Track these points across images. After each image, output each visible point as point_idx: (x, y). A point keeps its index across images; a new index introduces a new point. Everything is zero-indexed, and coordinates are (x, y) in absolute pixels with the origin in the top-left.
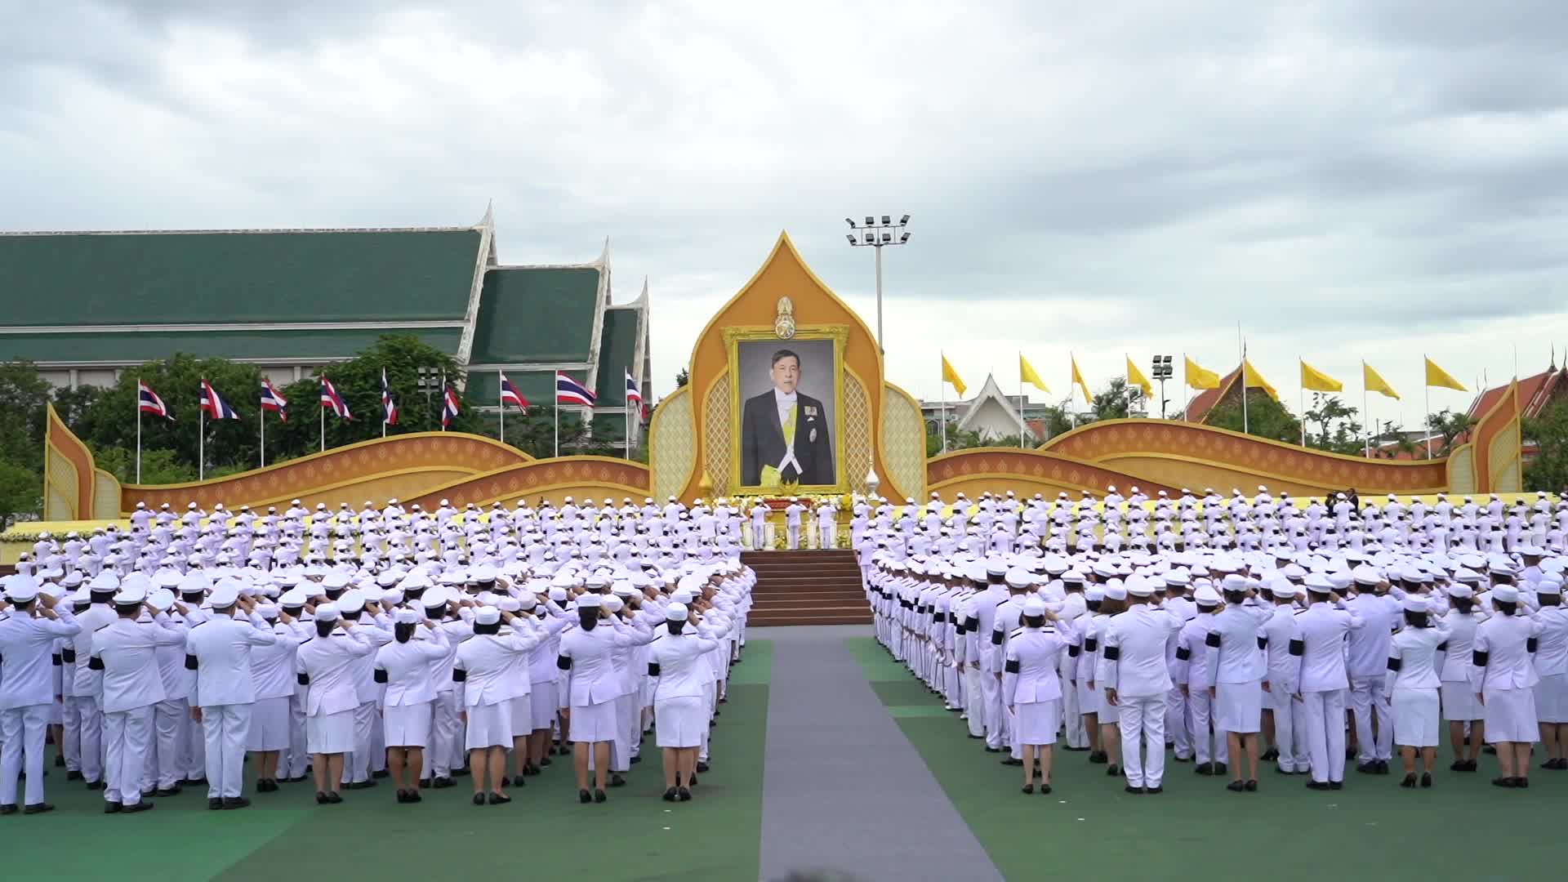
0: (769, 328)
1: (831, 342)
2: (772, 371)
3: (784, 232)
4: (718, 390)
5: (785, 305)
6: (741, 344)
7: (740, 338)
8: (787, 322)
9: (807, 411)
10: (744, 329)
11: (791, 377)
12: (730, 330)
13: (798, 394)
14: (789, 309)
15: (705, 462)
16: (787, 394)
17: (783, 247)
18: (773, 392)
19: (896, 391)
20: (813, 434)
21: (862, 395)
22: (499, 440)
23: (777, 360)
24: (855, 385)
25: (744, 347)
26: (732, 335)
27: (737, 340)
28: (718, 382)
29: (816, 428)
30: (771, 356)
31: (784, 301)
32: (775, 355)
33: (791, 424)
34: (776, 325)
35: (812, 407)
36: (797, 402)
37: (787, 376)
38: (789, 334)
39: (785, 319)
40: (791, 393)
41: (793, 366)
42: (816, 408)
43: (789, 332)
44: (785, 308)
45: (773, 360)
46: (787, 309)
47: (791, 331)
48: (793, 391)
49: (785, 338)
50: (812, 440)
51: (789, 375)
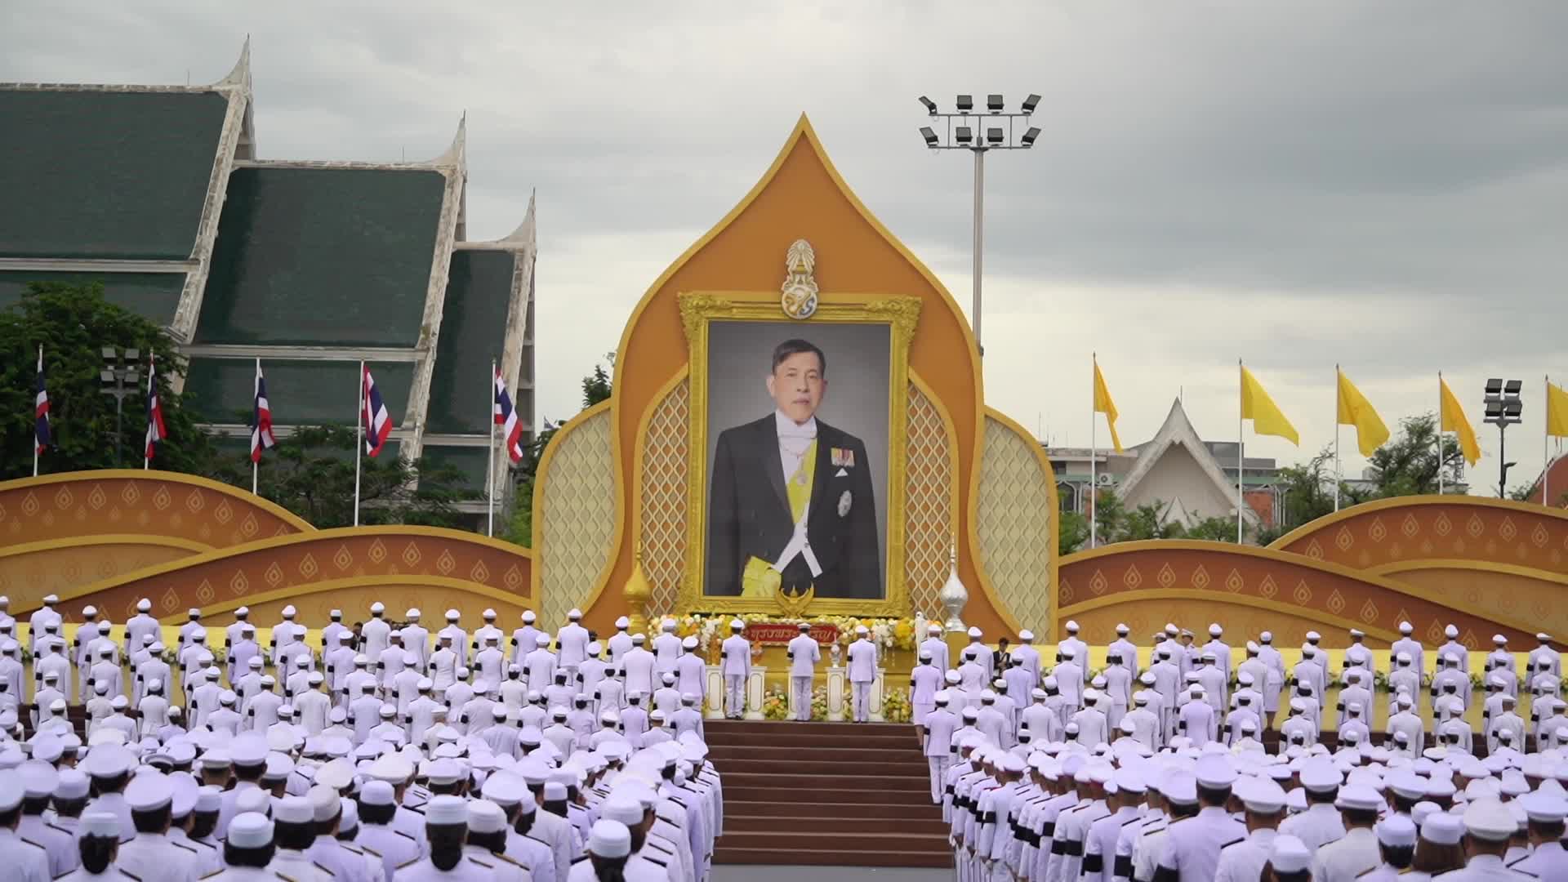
0: (768, 296)
1: (885, 328)
2: (770, 380)
3: (804, 116)
4: (667, 411)
5: (801, 255)
6: (715, 327)
7: (712, 314)
8: (807, 289)
9: (836, 456)
10: (721, 298)
11: (806, 391)
12: (695, 298)
13: (818, 423)
14: (808, 262)
15: (637, 547)
16: (799, 423)
17: (802, 146)
18: (770, 423)
19: (1005, 427)
20: (845, 502)
21: (941, 430)
23: (782, 358)
24: (927, 412)
25: (721, 332)
26: (698, 308)
27: (708, 318)
28: (668, 396)
29: (851, 491)
30: (771, 350)
31: (799, 247)
32: (778, 349)
33: (804, 482)
34: (783, 292)
35: (846, 451)
36: (816, 441)
37: (799, 390)
38: (807, 310)
39: (800, 282)
40: (805, 422)
41: (812, 370)
42: (851, 452)
43: (807, 306)
44: (801, 260)
45: (774, 357)
46: (805, 263)
47: (810, 304)
48: (810, 417)
49: (799, 317)
50: (842, 512)
51: (803, 387)
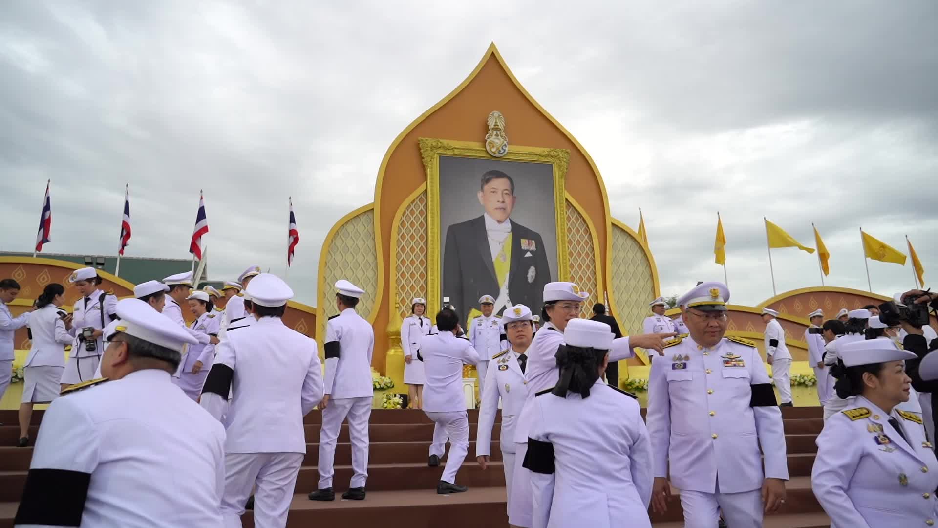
0: (478, 143)
1: (550, 166)
2: (480, 194)
3: (492, 45)
4: (412, 212)
5: (496, 119)
6: (443, 159)
7: (440, 151)
8: (501, 139)
9: (524, 244)
10: (445, 142)
11: (503, 202)
12: (430, 142)
13: (511, 222)
14: (501, 125)
16: (499, 222)
17: (493, 61)
18: (482, 219)
19: (623, 230)
20: (531, 273)
22: (114, 274)
23: (487, 181)
24: (577, 220)
25: (448, 163)
26: (433, 148)
27: (438, 154)
28: (412, 203)
29: (535, 267)
30: (480, 176)
31: (495, 115)
32: (485, 175)
33: (505, 259)
34: (486, 141)
35: (530, 241)
36: (511, 233)
37: (498, 202)
38: (502, 151)
39: (497, 135)
40: (504, 222)
41: (506, 190)
42: (533, 242)
43: (503, 149)
44: (496, 121)
45: (482, 180)
46: (498, 124)
47: (504, 148)
48: (506, 219)
49: (498, 155)
50: (530, 280)
51: (501, 200)
